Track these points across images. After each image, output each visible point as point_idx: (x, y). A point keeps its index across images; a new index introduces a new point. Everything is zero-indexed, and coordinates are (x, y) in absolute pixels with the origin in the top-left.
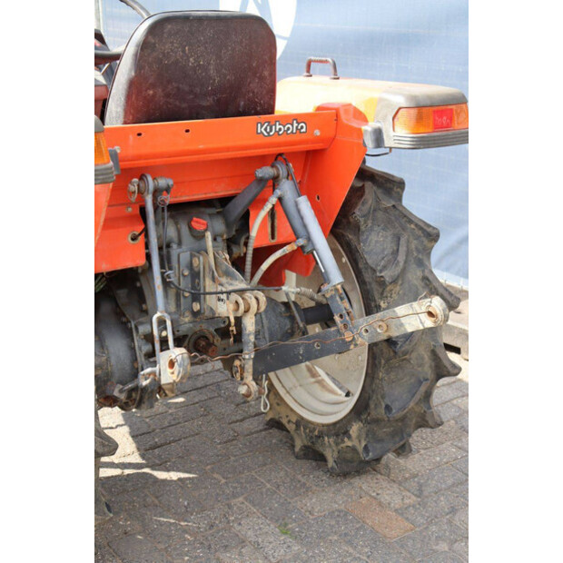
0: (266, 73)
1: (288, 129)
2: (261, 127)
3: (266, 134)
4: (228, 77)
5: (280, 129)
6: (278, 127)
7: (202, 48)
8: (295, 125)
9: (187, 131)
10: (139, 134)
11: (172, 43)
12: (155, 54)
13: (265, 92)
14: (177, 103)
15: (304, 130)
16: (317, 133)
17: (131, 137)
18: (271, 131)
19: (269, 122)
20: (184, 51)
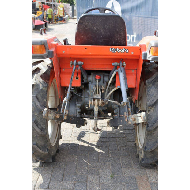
0: (122, 33)
1: (122, 51)
2: (111, 49)
3: (113, 52)
4: (108, 34)
5: (118, 51)
6: (118, 50)
7: (98, 25)
8: (124, 50)
9: (86, 48)
10: (71, 48)
11: (88, 23)
12: (83, 26)
13: (122, 39)
14: (91, 40)
15: (127, 52)
16: (132, 53)
17: (68, 49)
18: (115, 51)
19: (114, 48)
20: (92, 25)
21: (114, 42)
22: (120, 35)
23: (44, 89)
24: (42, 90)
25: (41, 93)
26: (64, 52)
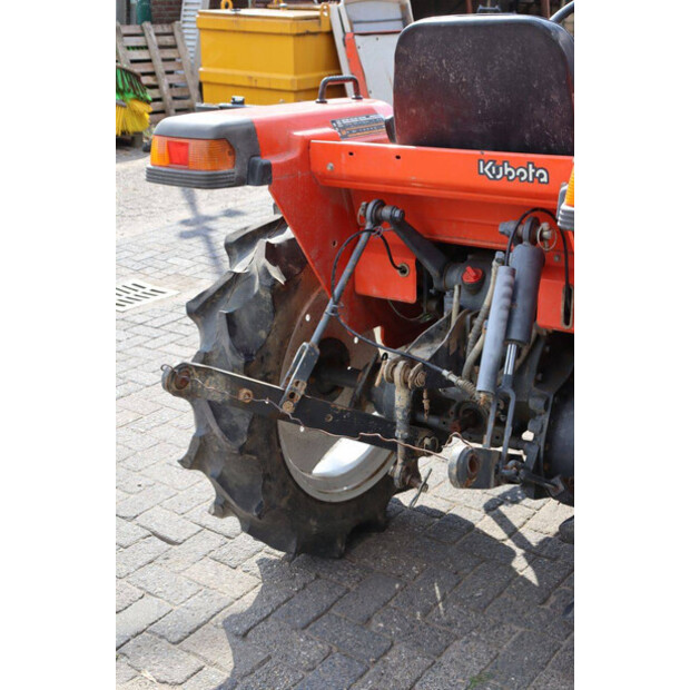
0: (555, 98)
1: (522, 174)
2: (484, 167)
3: (491, 176)
4: (501, 100)
5: (510, 173)
6: (507, 170)
7: (461, 62)
8: (531, 171)
9: (398, 157)
10: (351, 154)
11: (426, 55)
13: (558, 123)
15: (544, 179)
17: (343, 156)
18: (498, 173)
19: (494, 162)
20: (441, 65)
21: (527, 136)
22: (548, 104)
23: (263, 294)
24: (257, 296)
25: (254, 309)
26: (330, 166)
